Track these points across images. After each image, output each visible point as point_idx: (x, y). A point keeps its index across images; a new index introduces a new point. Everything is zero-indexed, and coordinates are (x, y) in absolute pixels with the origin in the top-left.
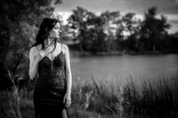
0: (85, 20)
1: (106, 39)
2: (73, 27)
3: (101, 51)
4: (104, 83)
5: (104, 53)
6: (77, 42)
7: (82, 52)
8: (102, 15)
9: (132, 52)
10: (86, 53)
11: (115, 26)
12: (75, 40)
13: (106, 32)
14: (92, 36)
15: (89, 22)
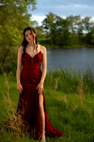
0: (54, 22)
1: (70, 36)
2: (46, 28)
3: (66, 45)
4: (69, 70)
5: (69, 47)
6: (49, 39)
7: (53, 46)
8: (68, 18)
9: (89, 46)
10: (56, 47)
11: (77, 26)
12: (47, 37)
13: (70, 31)
14: (60, 34)
15: (58, 23)
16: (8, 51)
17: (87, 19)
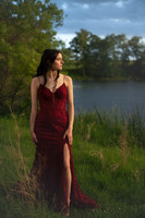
0: (88, 43)
1: (111, 64)
2: (76, 51)
3: (105, 76)
4: (107, 113)
5: (108, 79)
6: (80, 67)
7: (85, 78)
8: (107, 38)
10: (90, 79)
11: (121, 50)
12: (77, 64)
13: (111, 57)
14: (96, 61)
15: (93, 45)
16: (21, 83)
17: (136, 39)
